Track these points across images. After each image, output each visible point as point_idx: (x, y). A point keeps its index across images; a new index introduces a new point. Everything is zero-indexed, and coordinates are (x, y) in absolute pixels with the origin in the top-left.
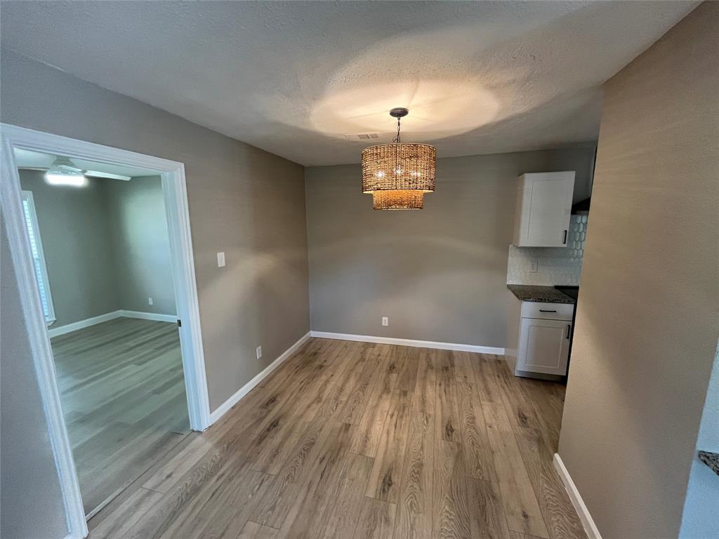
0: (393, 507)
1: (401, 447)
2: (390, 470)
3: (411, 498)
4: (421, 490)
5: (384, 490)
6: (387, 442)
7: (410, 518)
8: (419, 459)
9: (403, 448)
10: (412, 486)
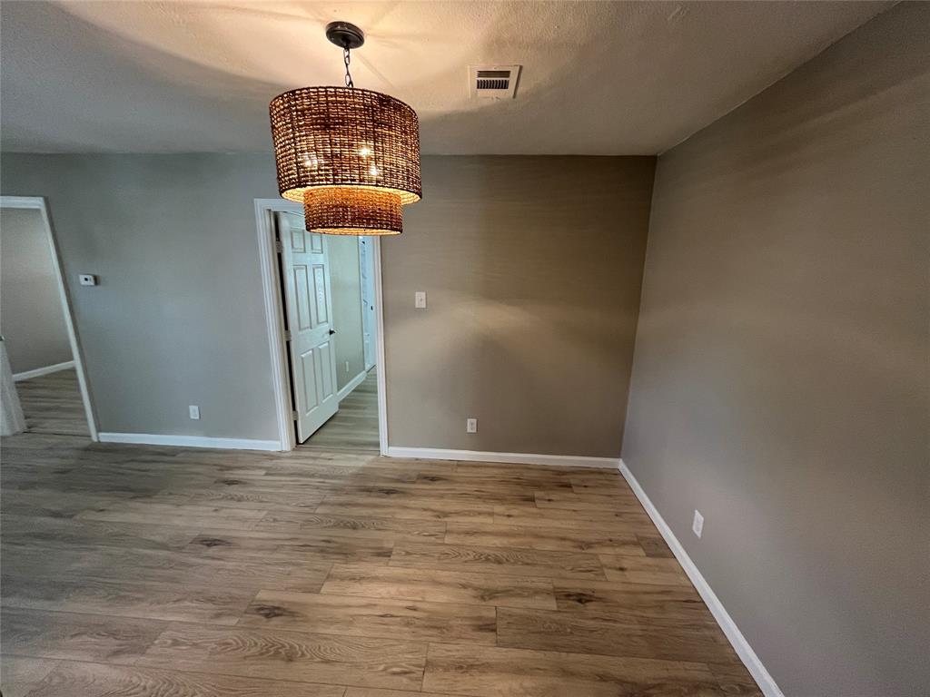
0: (233, 621)
1: (332, 627)
2: (292, 614)
3: (238, 643)
4: (245, 658)
5: (262, 609)
6: (349, 606)
7: (206, 642)
8: (303, 655)
9: (332, 630)
10: (256, 644)
